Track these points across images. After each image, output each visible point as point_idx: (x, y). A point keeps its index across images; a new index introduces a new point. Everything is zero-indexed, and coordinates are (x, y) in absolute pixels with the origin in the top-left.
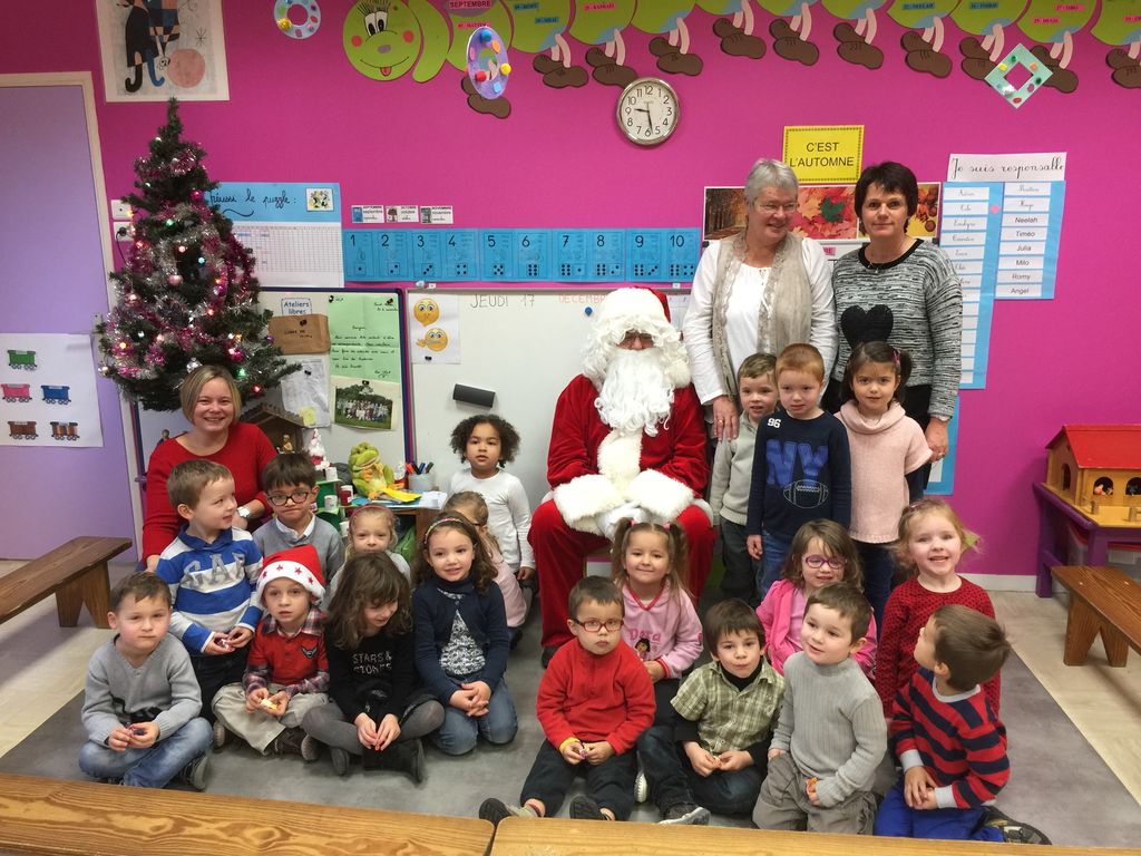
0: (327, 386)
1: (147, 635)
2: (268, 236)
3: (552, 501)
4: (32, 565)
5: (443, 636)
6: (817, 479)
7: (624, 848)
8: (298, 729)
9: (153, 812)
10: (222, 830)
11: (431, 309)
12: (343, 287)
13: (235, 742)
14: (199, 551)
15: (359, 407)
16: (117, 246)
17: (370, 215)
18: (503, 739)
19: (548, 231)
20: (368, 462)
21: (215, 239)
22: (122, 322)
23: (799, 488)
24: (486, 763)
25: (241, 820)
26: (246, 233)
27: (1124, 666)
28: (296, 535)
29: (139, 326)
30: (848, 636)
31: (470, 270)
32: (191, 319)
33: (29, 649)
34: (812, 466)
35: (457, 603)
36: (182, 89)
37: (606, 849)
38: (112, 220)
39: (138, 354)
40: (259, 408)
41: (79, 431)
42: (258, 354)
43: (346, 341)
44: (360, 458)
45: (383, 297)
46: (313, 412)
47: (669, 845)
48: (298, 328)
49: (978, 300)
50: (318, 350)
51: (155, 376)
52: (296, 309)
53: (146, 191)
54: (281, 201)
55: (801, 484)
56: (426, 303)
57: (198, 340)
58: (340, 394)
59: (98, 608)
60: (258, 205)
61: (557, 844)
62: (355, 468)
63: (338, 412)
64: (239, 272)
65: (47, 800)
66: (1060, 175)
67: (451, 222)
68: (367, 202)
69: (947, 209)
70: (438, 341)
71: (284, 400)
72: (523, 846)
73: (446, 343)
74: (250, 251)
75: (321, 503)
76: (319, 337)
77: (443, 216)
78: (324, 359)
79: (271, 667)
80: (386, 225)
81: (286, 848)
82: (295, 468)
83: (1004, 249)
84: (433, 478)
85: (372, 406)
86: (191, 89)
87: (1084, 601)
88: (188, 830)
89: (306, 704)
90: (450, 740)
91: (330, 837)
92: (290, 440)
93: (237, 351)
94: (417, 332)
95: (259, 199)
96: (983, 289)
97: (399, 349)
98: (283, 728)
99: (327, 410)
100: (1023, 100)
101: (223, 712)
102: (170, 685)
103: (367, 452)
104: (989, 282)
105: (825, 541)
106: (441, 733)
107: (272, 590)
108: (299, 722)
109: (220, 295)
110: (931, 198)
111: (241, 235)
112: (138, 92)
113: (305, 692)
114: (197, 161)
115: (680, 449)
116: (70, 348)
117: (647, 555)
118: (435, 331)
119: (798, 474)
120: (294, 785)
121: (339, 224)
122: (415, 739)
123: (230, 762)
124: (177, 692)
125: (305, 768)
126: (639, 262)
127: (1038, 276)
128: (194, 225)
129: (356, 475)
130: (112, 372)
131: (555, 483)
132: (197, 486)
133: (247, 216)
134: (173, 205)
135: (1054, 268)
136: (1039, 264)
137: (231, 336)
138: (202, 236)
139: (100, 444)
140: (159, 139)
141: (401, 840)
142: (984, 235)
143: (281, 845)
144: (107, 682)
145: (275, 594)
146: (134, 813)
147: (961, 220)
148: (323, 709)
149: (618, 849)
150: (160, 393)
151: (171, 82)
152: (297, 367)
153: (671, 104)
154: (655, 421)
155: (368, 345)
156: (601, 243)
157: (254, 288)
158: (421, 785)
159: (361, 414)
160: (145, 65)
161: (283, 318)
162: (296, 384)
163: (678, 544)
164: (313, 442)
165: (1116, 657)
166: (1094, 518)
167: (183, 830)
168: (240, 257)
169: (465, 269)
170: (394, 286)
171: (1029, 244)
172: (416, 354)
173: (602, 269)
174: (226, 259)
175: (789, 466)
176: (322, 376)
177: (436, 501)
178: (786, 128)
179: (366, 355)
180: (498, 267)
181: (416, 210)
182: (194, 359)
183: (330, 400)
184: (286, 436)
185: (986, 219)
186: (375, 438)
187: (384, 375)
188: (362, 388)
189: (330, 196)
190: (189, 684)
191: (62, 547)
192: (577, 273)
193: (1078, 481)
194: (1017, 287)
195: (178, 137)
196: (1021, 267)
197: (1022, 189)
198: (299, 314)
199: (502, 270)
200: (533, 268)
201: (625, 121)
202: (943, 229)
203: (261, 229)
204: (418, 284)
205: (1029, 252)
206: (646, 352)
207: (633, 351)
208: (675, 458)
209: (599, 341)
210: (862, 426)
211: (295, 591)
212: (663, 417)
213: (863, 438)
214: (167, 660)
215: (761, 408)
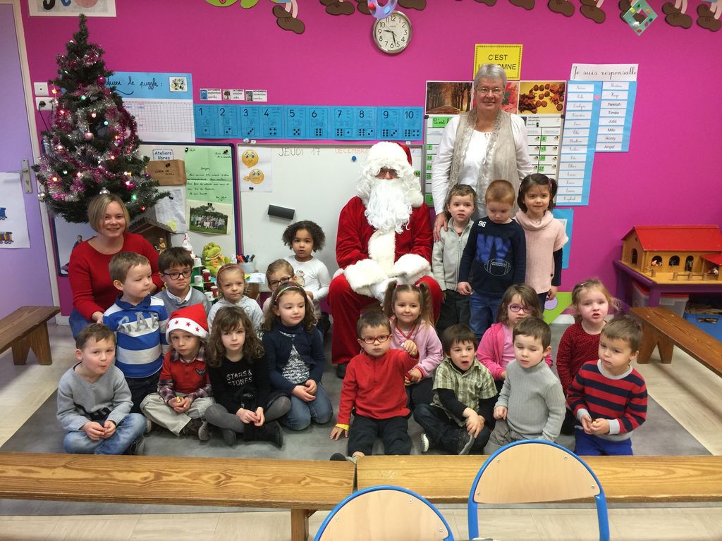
0: (184, 206)
2: (143, 108)
3: (343, 276)
5: (283, 360)
6: (504, 258)
7: (435, 470)
9: (139, 469)
10: (187, 476)
11: (253, 157)
12: (194, 142)
14: (128, 310)
15: (206, 220)
16: (39, 114)
17: (213, 95)
18: (325, 420)
19: (328, 107)
20: (215, 254)
21: (113, 110)
22: (52, 165)
23: (493, 264)
25: (197, 470)
26: (130, 105)
27: (670, 363)
28: (180, 300)
29: (65, 167)
31: (278, 132)
32: (99, 162)
34: (501, 251)
35: (293, 339)
36: (83, 8)
37: (423, 470)
38: (34, 96)
39: (65, 185)
41: (13, 237)
42: (143, 185)
43: (197, 177)
44: (210, 252)
45: (221, 149)
46: (175, 224)
48: (164, 169)
49: (586, 152)
50: (178, 183)
51: (77, 200)
52: (163, 156)
53: (65, 77)
54: (152, 85)
55: (495, 261)
56: (250, 153)
57: (105, 176)
58: (193, 211)
59: (41, 352)
60: (136, 88)
61: (395, 469)
62: (207, 258)
63: (192, 223)
64: (128, 132)
65: (65, 467)
66: (634, 78)
67: (266, 100)
68: (211, 87)
69: (570, 97)
70: (257, 177)
71: (157, 215)
72: (375, 471)
73: (263, 176)
76: (179, 175)
77: (261, 97)
78: (182, 189)
79: (175, 382)
80: (222, 102)
81: (231, 484)
83: (602, 122)
84: (255, 264)
85: (214, 219)
86: (90, 9)
87: (650, 325)
88: (165, 478)
89: (205, 403)
90: (295, 421)
91: (257, 476)
92: (163, 241)
93: (131, 183)
94: (244, 171)
95: (137, 83)
96: (589, 146)
97: (232, 182)
98: (189, 419)
99: (184, 222)
100: (643, 31)
101: (149, 411)
102: (114, 394)
103: (215, 248)
104: (593, 140)
105: (522, 296)
106: (289, 417)
107: (174, 335)
108: (201, 414)
109: (119, 146)
110: (561, 90)
111: (129, 107)
112: (53, 9)
113: (202, 396)
114: (100, 57)
115: (418, 241)
116: (6, 182)
117: (408, 306)
118: (256, 171)
119: (493, 255)
121: (191, 101)
122: (273, 421)
124: (118, 398)
126: (386, 128)
127: (620, 139)
128: (99, 99)
129: (208, 263)
130: (47, 197)
132: (125, 269)
133: (128, 95)
134: (85, 86)
135: (629, 134)
136: (620, 131)
137: (126, 173)
138: (106, 107)
139: (27, 246)
140: (72, 41)
141: (302, 475)
142: (590, 113)
143: (228, 483)
144: (72, 396)
145: (176, 338)
146: (126, 471)
147: (578, 104)
148: (216, 406)
149: (431, 470)
150: (76, 213)
151: (76, 4)
152: (168, 194)
153: (406, 28)
154: (401, 225)
155: (212, 180)
156: (362, 115)
157: (137, 142)
159: (207, 224)
161: (155, 162)
162: (164, 206)
163: (425, 296)
164: (185, 241)
165: (666, 357)
166: (653, 279)
167: (162, 478)
168: (128, 121)
169: (275, 131)
170: (229, 142)
171: (615, 119)
172: (244, 186)
173: (361, 132)
174: (120, 123)
175: (489, 250)
176: (181, 200)
177: (260, 279)
178: (476, 45)
179: (210, 187)
180: (297, 130)
181: (243, 93)
182: (105, 188)
183: (186, 216)
184: (161, 239)
185: (592, 103)
186: (217, 240)
187: (222, 199)
188: (207, 208)
189: (185, 82)
190: (126, 393)
191: (10, 315)
192: (347, 134)
193: (643, 258)
194: (607, 145)
195: (86, 41)
196: (610, 132)
197: (612, 85)
198: (165, 159)
199: (299, 132)
200: (319, 131)
201: (378, 38)
202: (567, 109)
203: (139, 103)
204: (244, 140)
205: (615, 124)
206: (394, 180)
207: (385, 181)
208: (415, 247)
209: (365, 174)
210: (532, 226)
211: (189, 337)
212: (405, 222)
213: (531, 233)
214: (113, 380)
215: (463, 215)
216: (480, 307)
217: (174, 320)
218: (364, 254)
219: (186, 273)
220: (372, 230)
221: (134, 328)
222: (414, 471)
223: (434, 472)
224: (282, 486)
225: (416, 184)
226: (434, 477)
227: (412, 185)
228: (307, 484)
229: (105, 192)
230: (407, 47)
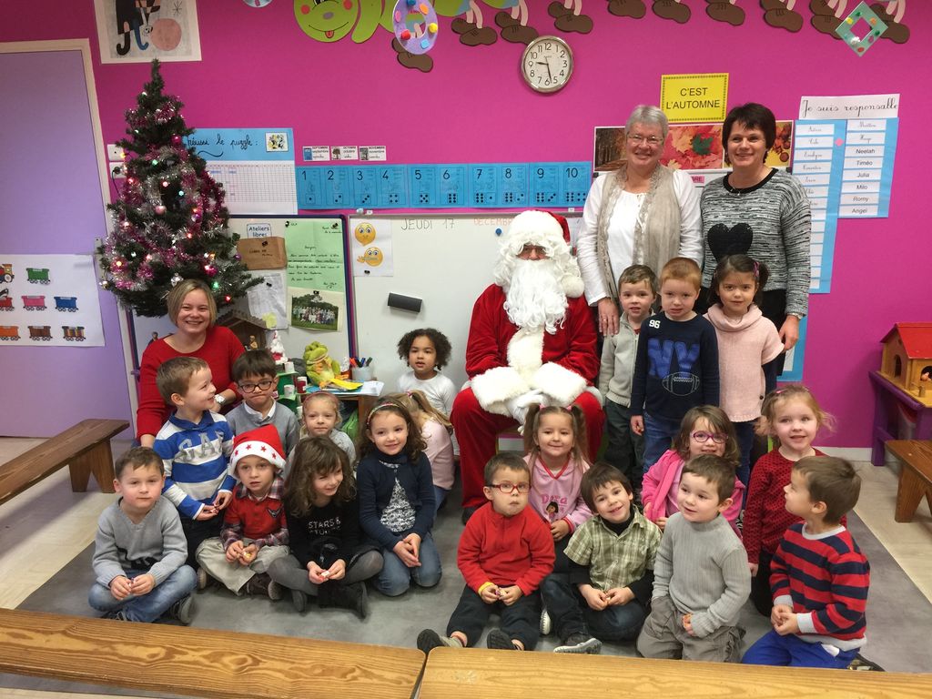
0: (284, 295)
1: (144, 496)
2: (235, 172)
3: (470, 390)
4: (50, 442)
5: (383, 500)
6: (690, 371)
7: (533, 673)
8: (265, 574)
9: (151, 643)
10: (205, 657)
11: (369, 231)
12: (296, 214)
13: (214, 585)
14: (189, 431)
15: (311, 312)
16: (113, 182)
17: (318, 154)
18: (429, 583)
19: (465, 165)
20: (318, 357)
21: (192, 176)
22: (118, 245)
23: (675, 379)
24: (417, 602)
25: (220, 649)
26: (216, 170)
28: (261, 416)
29: (132, 248)
30: (716, 498)
31: (401, 199)
32: (174, 242)
33: (47, 510)
34: (686, 361)
35: (396, 471)
36: (163, 52)
37: (517, 674)
38: (108, 161)
39: (131, 271)
40: (230, 314)
41: (85, 333)
42: (228, 269)
43: (301, 258)
44: (312, 354)
45: (330, 222)
46: (274, 317)
47: (568, 671)
48: (260, 248)
49: (824, 218)
50: (277, 266)
51: (145, 289)
52: (259, 232)
53: (136, 137)
54: (245, 144)
55: (676, 376)
56: (365, 226)
58: (296, 302)
59: (103, 477)
60: (226, 148)
61: (478, 669)
62: (308, 362)
63: (294, 317)
64: (212, 202)
65: (64, 633)
66: (893, 114)
67: (385, 159)
68: (316, 144)
69: (799, 143)
70: (374, 258)
71: (250, 307)
72: (449, 671)
73: (381, 259)
74: (221, 185)
75: (282, 391)
76: (278, 256)
77: (377, 154)
78: (282, 273)
79: (243, 524)
80: (331, 162)
81: (256, 672)
82: (261, 362)
83: (847, 176)
84: (372, 370)
85: (321, 312)
86: (170, 52)
87: (912, 469)
88: (178, 657)
89: (272, 554)
90: (388, 584)
91: (293, 663)
92: (256, 340)
93: (211, 267)
94: (358, 251)
95: (227, 141)
96: (829, 210)
97: (343, 264)
98: (253, 573)
99: (285, 316)
100: (866, 49)
101: (204, 561)
102: (163, 536)
103: (318, 349)
104: (834, 202)
105: (709, 420)
106: (380, 578)
107: (243, 465)
108: (266, 569)
109: (197, 221)
110: (785, 133)
111: (213, 172)
112: (128, 54)
113: (271, 545)
114: (176, 112)
115: (576, 345)
116: (78, 266)
117: (556, 433)
118: (373, 250)
119: (675, 367)
120: (263, 620)
121: (293, 162)
122: (359, 582)
123: (210, 602)
124: (168, 543)
125: (272, 605)
126: (540, 192)
127: (875, 199)
128: (175, 164)
129: (310, 368)
130: (111, 286)
131: (472, 374)
133: (218, 157)
134: (158, 148)
135: (888, 192)
136: (875, 188)
137: (206, 255)
138: (182, 173)
139: (102, 343)
140: (144, 93)
141: (350, 666)
142: (829, 164)
143: (252, 670)
144: (113, 536)
145: (245, 467)
146: (134, 644)
147: (810, 152)
148: (284, 559)
149: (528, 674)
150: (150, 302)
151: (154, 47)
152: (260, 280)
153: (566, 58)
154: (553, 322)
155: (318, 261)
156: (508, 175)
157: (224, 215)
158: (365, 620)
159: (313, 318)
160: (132, 33)
161: (249, 241)
162: (260, 294)
163: (580, 422)
164: (274, 341)
166: (921, 400)
167: (173, 657)
168: (212, 190)
169: (397, 198)
170: (339, 213)
171: (867, 172)
172: (358, 269)
173: (509, 197)
174: (201, 192)
175: (667, 361)
176: (281, 288)
177: (374, 389)
178: (663, 76)
179: (316, 270)
180: (424, 196)
181: (356, 150)
182: (176, 274)
183: (287, 307)
184: (252, 337)
185: (831, 151)
186: (324, 338)
187: (331, 286)
188: (313, 297)
189: (285, 139)
190: (177, 537)
191: (74, 427)
192: (489, 200)
193: (909, 369)
194: (856, 208)
195: (160, 92)
196: (861, 190)
197: (862, 125)
198: (261, 237)
199: (427, 199)
200: (452, 197)
201: (528, 72)
202: (795, 159)
203: (230, 167)
204: (357, 211)
205: (867, 178)
206: (542, 262)
207: (530, 261)
208: (572, 353)
209: (502, 253)
210: (726, 325)
211: (262, 465)
212: (559, 318)
213: (727, 335)
214: (161, 517)
215: (639, 308)
216: (658, 437)
217: (244, 445)
218: (502, 361)
219: (264, 383)
220: (514, 329)
221: (197, 453)
222: (503, 674)
223: (530, 677)
224: (321, 679)
225: (574, 267)
226: (528, 685)
227: (567, 267)
228: (355, 678)
229: (177, 279)
230: (566, 85)
